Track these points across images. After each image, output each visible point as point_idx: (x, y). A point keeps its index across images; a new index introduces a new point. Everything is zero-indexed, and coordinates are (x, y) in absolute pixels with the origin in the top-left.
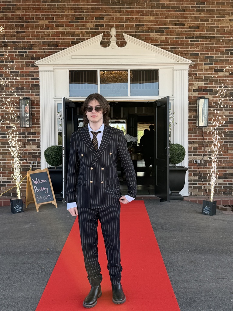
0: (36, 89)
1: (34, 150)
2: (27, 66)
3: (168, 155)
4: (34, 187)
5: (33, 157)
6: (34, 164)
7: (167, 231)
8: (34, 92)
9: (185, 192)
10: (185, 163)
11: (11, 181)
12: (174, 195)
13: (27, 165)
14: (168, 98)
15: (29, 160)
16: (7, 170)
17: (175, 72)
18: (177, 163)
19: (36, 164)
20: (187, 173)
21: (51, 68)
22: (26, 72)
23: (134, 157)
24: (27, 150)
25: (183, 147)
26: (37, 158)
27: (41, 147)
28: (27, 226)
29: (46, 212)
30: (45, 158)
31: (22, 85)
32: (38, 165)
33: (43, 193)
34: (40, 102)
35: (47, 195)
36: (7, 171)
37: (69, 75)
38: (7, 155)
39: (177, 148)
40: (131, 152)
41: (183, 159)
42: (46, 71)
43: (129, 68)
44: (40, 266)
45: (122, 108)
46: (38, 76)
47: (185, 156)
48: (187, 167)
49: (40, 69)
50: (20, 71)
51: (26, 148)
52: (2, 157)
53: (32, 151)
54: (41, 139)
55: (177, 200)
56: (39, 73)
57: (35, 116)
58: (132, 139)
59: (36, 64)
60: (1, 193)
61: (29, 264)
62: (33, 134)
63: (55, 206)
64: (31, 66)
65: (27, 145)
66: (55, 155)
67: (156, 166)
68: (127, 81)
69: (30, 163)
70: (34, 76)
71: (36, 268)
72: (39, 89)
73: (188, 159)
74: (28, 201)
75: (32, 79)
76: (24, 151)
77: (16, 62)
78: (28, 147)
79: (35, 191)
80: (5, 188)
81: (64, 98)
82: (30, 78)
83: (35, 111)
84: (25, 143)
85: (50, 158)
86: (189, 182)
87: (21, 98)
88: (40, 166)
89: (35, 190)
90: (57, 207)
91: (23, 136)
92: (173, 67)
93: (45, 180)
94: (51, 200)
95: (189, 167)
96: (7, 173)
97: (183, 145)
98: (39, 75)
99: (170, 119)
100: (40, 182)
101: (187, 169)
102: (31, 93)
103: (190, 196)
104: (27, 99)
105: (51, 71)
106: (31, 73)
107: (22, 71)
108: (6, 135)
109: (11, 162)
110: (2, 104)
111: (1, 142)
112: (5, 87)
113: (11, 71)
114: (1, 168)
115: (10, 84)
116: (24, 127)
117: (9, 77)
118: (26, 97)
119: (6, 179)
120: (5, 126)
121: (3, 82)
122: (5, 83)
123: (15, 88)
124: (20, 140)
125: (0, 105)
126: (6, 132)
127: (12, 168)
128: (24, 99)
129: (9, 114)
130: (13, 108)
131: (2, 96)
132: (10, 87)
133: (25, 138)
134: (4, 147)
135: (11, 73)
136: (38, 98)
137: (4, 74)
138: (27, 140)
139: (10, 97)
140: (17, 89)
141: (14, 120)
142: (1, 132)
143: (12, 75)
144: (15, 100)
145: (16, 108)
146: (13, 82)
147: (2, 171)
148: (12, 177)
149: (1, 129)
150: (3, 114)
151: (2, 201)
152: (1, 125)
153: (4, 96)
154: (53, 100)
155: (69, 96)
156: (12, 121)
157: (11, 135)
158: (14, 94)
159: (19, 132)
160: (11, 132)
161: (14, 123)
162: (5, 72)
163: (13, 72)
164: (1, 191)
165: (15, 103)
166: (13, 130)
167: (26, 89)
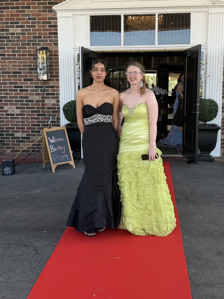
0: (55, 37)
1: (53, 105)
2: (44, 11)
3: (198, 113)
4: (50, 146)
5: (53, 112)
6: (53, 120)
7: (192, 204)
8: (52, 40)
9: (216, 153)
10: (217, 121)
11: (30, 137)
12: (203, 156)
13: (46, 120)
14: (200, 46)
15: (48, 115)
16: (26, 125)
17: (210, 15)
18: (209, 121)
19: (55, 119)
20: (220, 132)
21: (70, 14)
22: (43, 19)
24: (45, 105)
25: (216, 103)
26: (57, 114)
27: (60, 102)
28: (38, 191)
29: (63, 173)
30: (64, 113)
31: (39, 33)
32: (57, 121)
33: (59, 152)
34: (58, 52)
35: (64, 154)
36: (26, 127)
37: (90, 21)
38: (25, 110)
39: (208, 104)
40: (161, 105)
41: (215, 116)
42: (65, 17)
43: (157, 12)
44: (37, 250)
45: (153, 58)
46: (56, 22)
47: (218, 113)
48: (220, 125)
49: (59, 15)
50: (37, 17)
51: (45, 102)
52: (20, 111)
53: (51, 106)
54: (60, 93)
55: (206, 162)
56: (57, 20)
57: (54, 67)
58: (161, 92)
59: (54, 9)
60: (21, 150)
61: (25, 246)
62: (51, 87)
63: (73, 166)
64: (48, 12)
65: (45, 100)
66: (74, 110)
67: (185, 124)
68: (154, 28)
69: (49, 118)
70: (52, 23)
71: (31, 253)
72: (57, 37)
73: (221, 116)
74: (45, 160)
75: (50, 26)
76: (43, 106)
77: (33, 7)
78: (47, 101)
79: (51, 151)
80: (24, 145)
81: (82, 48)
82: (48, 25)
83: (54, 62)
84: (43, 97)
85: (69, 114)
86: (222, 142)
87: (38, 47)
88: (59, 122)
89: (52, 149)
90: (74, 167)
91: (41, 90)
92: (207, 9)
93: (62, 139)
94: (68, 160)
95: (222, 125)
96: (26, 129)
97: (216, 101)
99: (201, 71)
100: (57, 140)
101: (220, 128)
102: (49, 42)
103: (222, 156)
104: (44, 48)
105: (70, 17)
106: (48, 20)
107: (39, 17)
108: (24, 88)
109: (30, 117)
110: (19, 55)
111: (19, 96)
112: (21, 36)
113: (27, 17)
114: (20, 123)
115: (26, 32)
116: (43, 80)
117: (26, 25)
118: (43, 46)
119: (25, 135)
120: (23, 78)
121: (19, 30)
122: (21, 31)
123: (32, 37)
124: (39, 94)
125: (17, 55)
126: (24, 85)
127: (30, 124)
128: (41, 49)
129: (26, 66)
130: (30, 59)
131: (19, 46)
132: (26, 35)
133: (44, 92)
134: (23, 101)
135: (28, 20)
136: (57, 47)
137: (20, 21)
138: (45, 94)
139: (27, 46)
140: (34, 37)
141: (32, 72)
142: (18, 85)
143: (29, 23)
144: (32, 50)
145: (34, 59)
146: (30, 30)
147: (20, 126)
148: (31, 133)
149: (18, 82)
150: (20, 66)
151: (21, 158)
152: (18, 78)
153: (20, 46)
154: (73, 50)
155: (90, 45)
156: (29, 73)
157: (29, 89)
158: (31, 44)
159: (37, 85)
160: (29, 85)
161: (32, 76)
162: (21, 19)
163: (29, 19)
164: (20, 147)
165: (32, 53)
166: (31, 83)
167: (44, 37)
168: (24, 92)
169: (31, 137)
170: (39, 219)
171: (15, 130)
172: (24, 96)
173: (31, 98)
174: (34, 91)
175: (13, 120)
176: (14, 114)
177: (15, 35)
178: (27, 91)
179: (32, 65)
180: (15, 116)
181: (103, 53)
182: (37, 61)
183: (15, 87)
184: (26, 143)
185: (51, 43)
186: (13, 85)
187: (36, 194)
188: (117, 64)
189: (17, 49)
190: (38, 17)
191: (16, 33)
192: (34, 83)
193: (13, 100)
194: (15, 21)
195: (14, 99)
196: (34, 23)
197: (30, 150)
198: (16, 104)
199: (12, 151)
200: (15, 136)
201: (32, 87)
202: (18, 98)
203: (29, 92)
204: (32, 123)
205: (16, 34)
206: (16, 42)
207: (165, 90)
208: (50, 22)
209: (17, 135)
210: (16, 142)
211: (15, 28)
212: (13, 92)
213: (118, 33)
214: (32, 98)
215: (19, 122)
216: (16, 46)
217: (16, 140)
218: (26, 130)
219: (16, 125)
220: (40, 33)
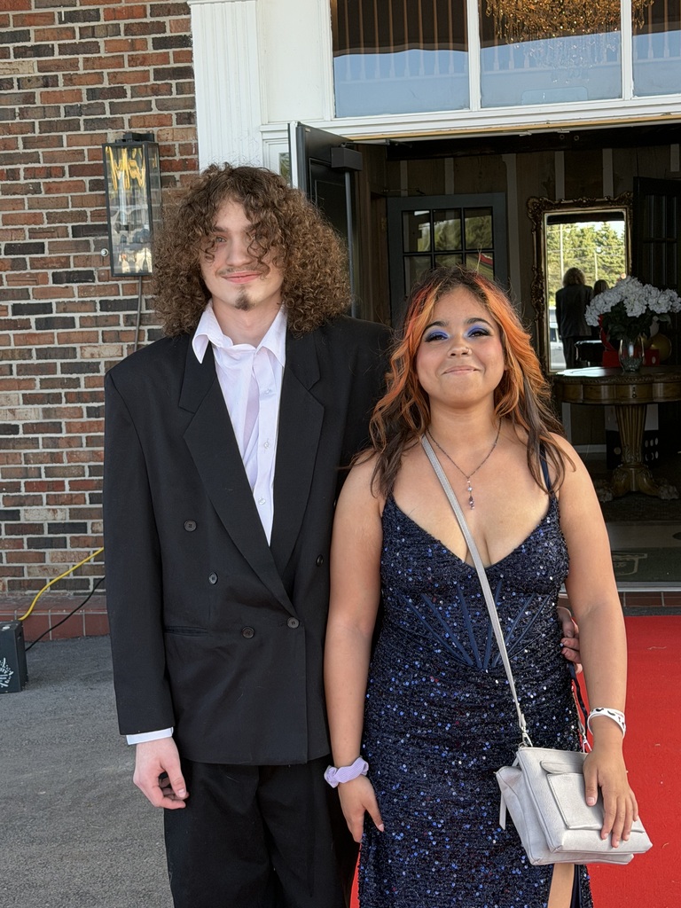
0: (180, 89)
8: (169, 104)
11: (86, 524)
16: (65, 472)
22: (130, 13)
23: (665, 388)
31: (113, 77)
34: (197, 153)
36: (67, 480)
37: (332, 13)
38: (64, 405)
40: (654, 360)
45: (607, 154)
46: (186, 25)
50: (101, 8)
52: (41, 414)
56: (189, 13)
58: (652, 301)
60: (48, 579)
68: (613, 23)
70: (168, 29)
72: (191, 88)
75: (158, 44)
80: (60, 556)
81: (300, 126)
82: (150, 38)
87: (112, 135)
91: (127, 318)
96: (67, 487)
98: (189, 21)
102: (155, 111)
104: (138, 139)
106: (152, 16)
107: (111, 6)
108: (54, 315)
109: (84, 435)
110: (31, 173)
111: (33, 347)
112: (38, 91)
113: (63, 10)
114: (41, 463)
115: (60, 74)
116: (132, 275)
117: (56, 43)
118: (133, 130)
119: (63, 515)
120: (50, 272)
121: (29, 67)
122: (39, 71)
123: (84, 92)
124: (118, 337)
125: (22, 173)
126: (54, 301)
127: (86, 465)
128: (124, 140)
129: (62, 218)
130: (79, 186)
131: (29, 135)
132: (61, 87)
133: (140, 324)
134: (51, 369)
135: (64, 23)
136: (190, 133)
137: (32, 29)
138: (147, 335)
139: (64, 135)
140: (92, 94)
141: (88, 242)
142: (32, 301)
143: (69, 33)
144: (85, 148)
145: (96, 185)
146: (74, 65)
147: (44, 478)
148: (88, 505)
149: (30, 288)
150: (36, 219)
151: (49, 613)
152: (29, 270)
153: (37, 134)
154: (259, 137)
155: (333, 114)
156: (77, 246)
157: (77, 316)
158: (82, 123)
159: (112, 298)
160: (77, 299)
161: (88, 258)
162: (38, 20)
163: (72, 17)
164: (45, 569)
165: (86, 162)
166: (82, 292)
167: (135, 93)
168: (56, 331)
169: (89, 522)
170: (139, 892)
171: (23, 493)
172: (56, 345)
173: (87, 354)
174: (97, 322)
175: (12, 451)
176: (17, 426)
177: (12, 87)
178: (69, 323)
179: (89, 214)
180: (21, 435)
181: (391, 142)
182: (107, 195)
183: (17, 310)
184: (69, 549)
185: (166, 113)
186: (10, 303)
187: (120, 776)
188: (450, 187)
189: (25, 148)
190: (106, 6)
191: (15, 81)
192: (100, 291)
193: (11, 365)
194: (11, 29)
195: (14, 363)
196: (92, 32)
197: (88, 580)
198: (23, 385)
199: (12, 586)
200: (22, 521)
201: (88, 308)
202: (30, 357)
203: (78, 329)
204: (92, 464)
205: (16, 84)
206: (18, 120)
207: (668, 291)
208: (160, 27)
209: (30, 515)
210: (25, 546)
211: (12, 59)
212: (11, 333)
213: (451, 51)
214: (92, 356)
215: (38, 458)
216: (20, 136)
217: (25, 537)
218: (67, 491)
219: (26, 473)
220: (119, 76)
